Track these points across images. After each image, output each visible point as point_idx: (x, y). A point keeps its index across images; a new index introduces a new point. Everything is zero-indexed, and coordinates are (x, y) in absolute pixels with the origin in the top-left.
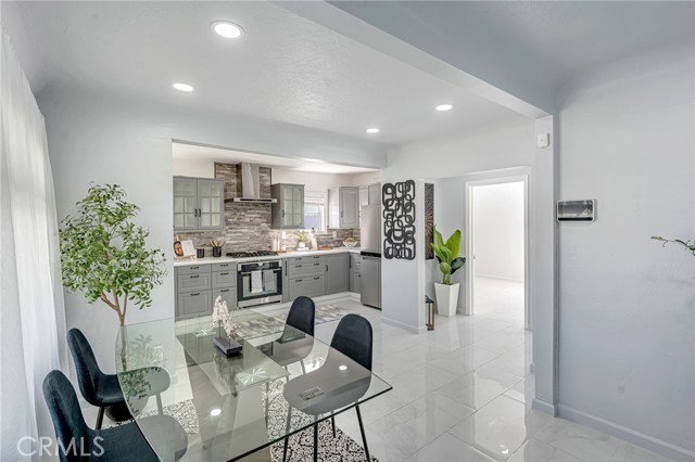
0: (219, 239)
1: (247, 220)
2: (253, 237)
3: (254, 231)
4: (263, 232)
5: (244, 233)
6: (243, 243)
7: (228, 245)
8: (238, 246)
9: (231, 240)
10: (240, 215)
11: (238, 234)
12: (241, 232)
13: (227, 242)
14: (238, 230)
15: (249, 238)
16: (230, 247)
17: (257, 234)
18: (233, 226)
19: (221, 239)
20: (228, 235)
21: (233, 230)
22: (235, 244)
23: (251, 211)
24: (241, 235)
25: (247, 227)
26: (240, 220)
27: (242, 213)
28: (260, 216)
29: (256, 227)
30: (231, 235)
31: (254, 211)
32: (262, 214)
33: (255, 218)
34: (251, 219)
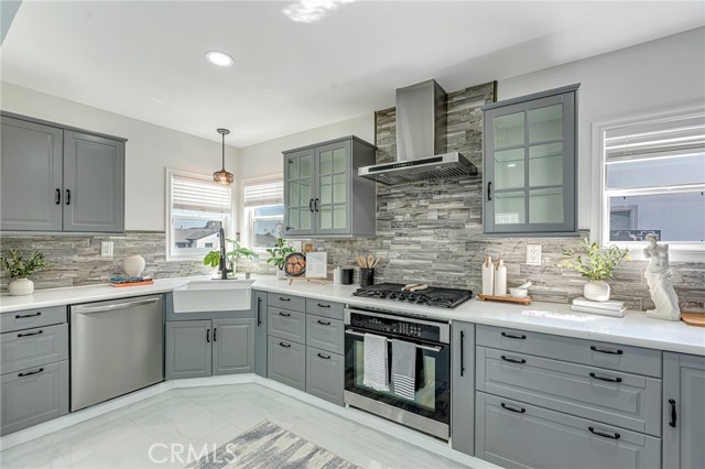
1: (433, 216)
2: (444, 256)
3: (449, 242)
4: (469, 244)
5: (424, 245)
6: (422, 265)
7: (393, 266)
8: (412, 272)
9: (399, 258)
10: (418, 206)
11: (412, 247)
12: (418, 243)
13: (392, 261)
14: (413, 239)
15: (435, 256)
16: (397, 271)
17: (454, 249)
18: (404, 230)
19: (381, 254)
20: (393, 247)
21: (402, 238)
22: (407, 267)
23: (442, 196)
24: (419, 248)
25: (432, 231)
26: (418, 218)
27: (422, 203)
28: (461, 205)
29: (453, 233)
30: (398, 247)
31: (448, 196)
32: (467, 201)
33: (450, 210)
34: (441, 214)
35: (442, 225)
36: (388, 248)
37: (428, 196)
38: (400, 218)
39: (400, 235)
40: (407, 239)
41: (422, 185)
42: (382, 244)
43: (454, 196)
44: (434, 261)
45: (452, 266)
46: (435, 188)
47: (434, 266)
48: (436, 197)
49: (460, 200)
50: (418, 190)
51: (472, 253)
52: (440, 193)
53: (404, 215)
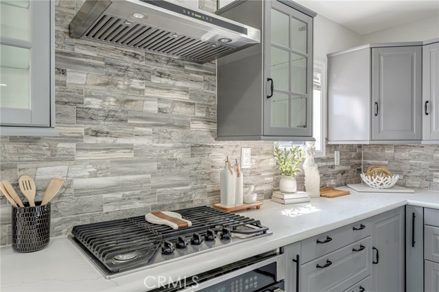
0: (47, 171)
1: (152, 107)
2: (168, 165)
3: (170, 146)
4: (195, 149)
5: (138, 151)
6: (137, 182)
7: (80, 192)
8: (119, 196)
9: (93, 175)
10: (129, 89)
11: (119, 155)
12: (129, 147)
13: (78, 183)
14: (120, 141)
15: (154, 166)
16: (92, 198)
17: (178, 155)
18: (103, 126)
19: (51, 172)
20: (81, 156)
21: (100, 140)
22: (109, 190)
23: (163, 80)
24: (129, 155)
25: (150, 130)
26: (128, 107)
27: (136, 83)
28: (186, 98)
29: (177, 134)
30: (92, 156)
31: (170, 82)
32: (193, 94)
33: (174, 102)
34: (163, 105)
35: (162, 122)
36: (68, 158)
37: (144, 75)
38: (95, 104)
39: (96, 133)
40: (109, 140)
41: (135, 56)
42: (53, 151)
43: (179, 84)
44: (154, 174)
45: (177, 178)
46: (153, 67)
47: (154, 182)
48: (156, 80)
49: (185, 90)
50: (128, 62)
51: (196, 159)
52: (161, 74)
53: (103, 98)
